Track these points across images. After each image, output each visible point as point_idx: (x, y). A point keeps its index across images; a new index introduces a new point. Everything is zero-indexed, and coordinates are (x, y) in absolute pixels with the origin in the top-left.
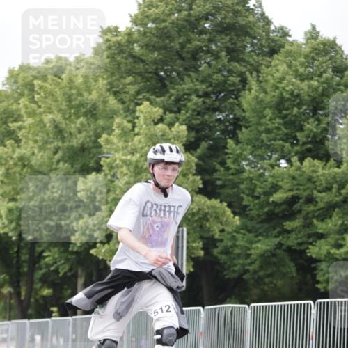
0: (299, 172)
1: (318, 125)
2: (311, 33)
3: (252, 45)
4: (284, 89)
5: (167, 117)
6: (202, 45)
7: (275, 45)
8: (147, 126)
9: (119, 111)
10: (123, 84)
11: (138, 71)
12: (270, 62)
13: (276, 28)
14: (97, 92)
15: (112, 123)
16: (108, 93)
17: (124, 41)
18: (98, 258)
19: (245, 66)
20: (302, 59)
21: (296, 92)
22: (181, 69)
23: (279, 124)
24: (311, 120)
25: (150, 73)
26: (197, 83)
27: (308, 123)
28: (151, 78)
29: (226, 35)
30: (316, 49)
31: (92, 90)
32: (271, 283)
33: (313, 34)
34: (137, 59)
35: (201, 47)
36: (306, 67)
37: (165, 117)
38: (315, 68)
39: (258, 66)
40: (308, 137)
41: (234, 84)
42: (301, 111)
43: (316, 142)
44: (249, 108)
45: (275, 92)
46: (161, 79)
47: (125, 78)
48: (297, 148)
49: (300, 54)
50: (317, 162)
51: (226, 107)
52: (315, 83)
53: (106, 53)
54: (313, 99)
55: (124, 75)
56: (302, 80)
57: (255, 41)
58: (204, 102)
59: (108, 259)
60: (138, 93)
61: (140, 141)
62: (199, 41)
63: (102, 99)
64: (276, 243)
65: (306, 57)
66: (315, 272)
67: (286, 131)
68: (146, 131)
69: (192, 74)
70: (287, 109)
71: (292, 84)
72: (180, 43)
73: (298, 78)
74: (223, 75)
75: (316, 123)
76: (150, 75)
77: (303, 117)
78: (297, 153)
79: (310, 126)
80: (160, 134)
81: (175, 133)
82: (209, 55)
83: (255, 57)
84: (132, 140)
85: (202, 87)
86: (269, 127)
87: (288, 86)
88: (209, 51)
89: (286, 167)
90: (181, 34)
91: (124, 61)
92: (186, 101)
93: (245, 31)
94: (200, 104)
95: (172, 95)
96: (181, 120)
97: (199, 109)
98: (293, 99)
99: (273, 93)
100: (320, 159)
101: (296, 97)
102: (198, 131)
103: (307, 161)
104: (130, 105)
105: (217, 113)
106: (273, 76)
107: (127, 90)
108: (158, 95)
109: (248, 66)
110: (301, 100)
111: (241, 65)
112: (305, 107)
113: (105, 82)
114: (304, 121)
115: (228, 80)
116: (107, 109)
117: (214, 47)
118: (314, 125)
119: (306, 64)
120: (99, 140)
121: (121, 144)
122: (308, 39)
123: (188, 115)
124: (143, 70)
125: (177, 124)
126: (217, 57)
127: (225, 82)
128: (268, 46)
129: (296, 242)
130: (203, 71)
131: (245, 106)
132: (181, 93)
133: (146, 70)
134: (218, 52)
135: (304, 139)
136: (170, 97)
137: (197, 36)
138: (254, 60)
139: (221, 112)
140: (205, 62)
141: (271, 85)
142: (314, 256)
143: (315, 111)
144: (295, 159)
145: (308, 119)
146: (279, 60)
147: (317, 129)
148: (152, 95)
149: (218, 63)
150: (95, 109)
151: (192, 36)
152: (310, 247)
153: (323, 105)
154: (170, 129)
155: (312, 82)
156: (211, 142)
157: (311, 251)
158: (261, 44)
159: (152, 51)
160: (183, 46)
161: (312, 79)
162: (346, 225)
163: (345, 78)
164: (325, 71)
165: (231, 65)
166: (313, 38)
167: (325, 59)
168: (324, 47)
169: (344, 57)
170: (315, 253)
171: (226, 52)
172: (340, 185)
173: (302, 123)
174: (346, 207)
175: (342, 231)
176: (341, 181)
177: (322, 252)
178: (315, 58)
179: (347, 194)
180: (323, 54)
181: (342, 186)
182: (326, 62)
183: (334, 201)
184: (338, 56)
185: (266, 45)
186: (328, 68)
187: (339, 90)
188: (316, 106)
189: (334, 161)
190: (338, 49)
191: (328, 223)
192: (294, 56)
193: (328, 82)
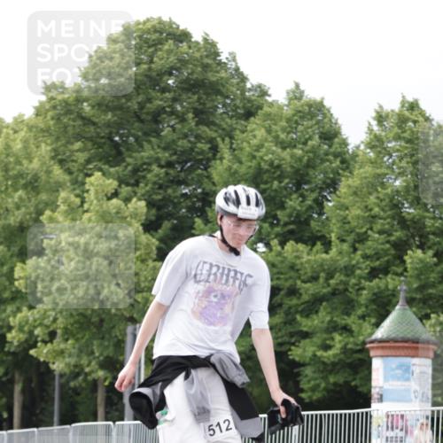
0: (279, 258)
1: (302, 202)
2: (294, 92)
3: (224, 105)
4: (262, 158)
5: (123, 190)
6: (165, 105)
7: (251, 107)
8: (99, 201)
9: (65, 184)
10: (70, 151)
11: (89, 135)
12: (246, 127)
13: (253, 86)
14: (39, 160)
15: (57, 197)
16: (52, 162)
17: (71, 99)
18: (39, 361)
19: (216, 131)
20: (284, 123)
21: (276, 162)
22: (140, 134)
24: (294, 196)
25: (103, 138)
26: (158, 150)
27: (291, 200)
28: (104, 143)
29: (194, 94)
30: (300, 112)
31: (33, 158)
33: (296, 94)
34: (87, 121)
35: (164, 108)
36: (288, 133)
37: (119, 190)
38: (298, 134)
39: (231, 131)
40: (290, 216)
41: (202, 152)
42: (283, 184)
43: (300, 222)
45: (251, 161)
46: (116, 146)
47: (72, 144)
48: (278, 229)
49: (281, 117)
50: (301, 247)
51: (193, 179)
52: (298, 152)
53: (50, 114)
54: (297, 171)
55: (72, 140)
56: (284, 148)
57: (228, 101)
58: (167, 174)
59: (51, 361)
60: (88, 161)
61: (90, 220)
62: (161, 100)
63: (45, 169)
65: (288, 120)
66: (298, 379)
68: (97, 208)
69: (153, 139)
70: (266, 183)
71: (272, 153)
72: (139, 103)
73: (279, 146)
74: (189, 141)
75: (300, 199)
76: (103, 141)
77: (285, 193)
78: (277, 235)
79: (293, 203)
80: (114, 211)
81: (132, 210)
82: (174, 117)
83: (228, 120)
84: (81, 219)
85: (165, 156)
87: (266, 155)
88: (173, 113)
89: (264, 252)
90: (141, 91)
91: (71, 123)
92: (145, 172)
93: (215, 89)
94: (162, 176)
95: (128, 164)
96: (139, 194)
97: (161, 182)
98: (273, 170)
99: (249, 164)
100: (305, 242)
101: (276, 168)
102: (159, 208)
103: (290, 245)
104: (78, 176)
105: (183, 187)
106: (249, 143)
107: (75, 158)
108: (112, 164)
109: (220, 131)
110: (282, 172)
111: (211, 130)
113: (49, 148)
114: (286, 197)
115: (196, 147)
116: (51, 180)
117: (179, 108)
118: (298, 202)
119: (289, 129)
120: (41, 218)
121: (67, 223)
122: (290, 99)
123: (148, 188)
124: (94, 135)
125: (134, 200)
126: (183, 120)
127: (192, 149)
128: (244, 107)
130: (166, 136)
131: (216, 178)
132: (139, 162)
133: (98, 134)
134: (184, 114)
135: (286, 219)
136: (126, 167)
137: (159, 94)
138: (227, 123)
139: (187, 185)
140: (169, 126)
141: (246, 154)
142: (297, 359)
143: (298, 185)
144: (275, 242)
145: (291, 194)
146: (257, 124)
147: (300, 206)
148: (105, 164)
149: (183, 127)
150: (36, 181)
151: (153, 94)
152: (293, 348)
153: (307, 178)
154: (126, 205)
155: (295, 151)
156: (175, 222)
157: (294, 353)
158: (235, 105)
159: (105, 112)
160: (142, 106)
161: (295, 147)
162: (335, 322)
163: (334, 147)
164: (310, 138)
165: (200, 129)
166: (296, 98)
167: (310, 123)
168: (310, 109)
169: (333, 121)
170: (298, 356)
171: (194, 113)
172: (328, 274)
173: (283, 199)
174: (335, 300)
175: (331, 329)
176: (329, 269)
177: (306, 354)
178: (299, 122)
179: (337, 284)
180: (309, 117)
181: (330, 276)
182: (311, 127)
183: (321, 294)
184: (326, 120)
185: (241, 105)
186: (314, 134)
187: (328, 160)
188: (300, 179)
189: (322, 244)
190: (326, 112)
191: (314, 320)
192: (273, 120)
193: (314, 150)
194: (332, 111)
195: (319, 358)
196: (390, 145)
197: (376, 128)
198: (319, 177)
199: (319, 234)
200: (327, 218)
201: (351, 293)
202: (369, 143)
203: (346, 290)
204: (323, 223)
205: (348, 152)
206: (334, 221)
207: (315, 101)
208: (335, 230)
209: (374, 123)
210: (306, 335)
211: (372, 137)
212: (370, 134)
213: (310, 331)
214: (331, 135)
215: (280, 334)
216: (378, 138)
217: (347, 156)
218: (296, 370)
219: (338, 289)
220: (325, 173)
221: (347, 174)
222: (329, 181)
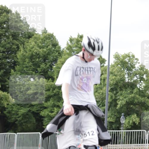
1: (46, 65)
4: (33, 51)
7: (30, 35)
12: (28, 41)
19: (19, 42)
20: (40, 40)
21: (38, 53)
23: (31, 64)
24: (43, 64)
27: (42, 65)
30: (46, 37)
32: (26, 125)
33: (45, 32)
35: (2, 34)
36: (42, 43)
38: (45, 44)
39: (24, 42)
40: (42, 70)
41: (14, 49)
42: (40, 60)
43: (45, 72)
44: (20, 58)
45: (30, 52)
48: (38, 74)
49: (40, 38)
50: (45, 80)
51: (11, 57)
52: (45, 50)
54: (44, 56)
56: (40, 48)
57: (23, 33)
58: (3, 55)
62: (1, 31)
64: (28, 110)
65: (42, 40)
66: (43, 121)
67: (33, 67)
70: (34, 59)
71: (36, 50)
74: (10, 45)
75: (45, 65)
77: (40, 62)
79: (43, 66)
83: (23, 39)
85: (2, 49)
86: (27, 65)
87: (35, 50)
88: (5, 36)
94: (1, 55)
98: (37, 55)
99: (29, 53)
100: (46, 78)
101: (38, 54)
106: (29, 46)
109: (20, 42)
110: (39, 56)
111: (17, 41)
112: (41, 59)
114: (40, 64)
115: (12, 47)
117: (7, 34)
119: (42, 42)
122: (43, 33)
126: (8, 38)
127: (11, 47)
128: (28, 35)
129: (36, 110)
130: (2, 43)
131: (18, 57)
134: (9, 36)
135: (40, 71)
138: (22, 39)
139: (9, 59)
140: (4, 40)
141: (28, 50)
142: (42, 115)
143: (45, 60)
145: (42, 63)
146: (32, 40)
147: (45, 67)
149: (8, 40)
152: (41, 112)
153: (48, 58)
156: (5, 70)
157: (42, 113)
158: (25, 34)
161: (44, 48)
162: (55, 104)
163: (56, 49)
164: (49, 46)
165: (13, 41)
166: (45, 33)
167: (49, 41)
168: (49, 36)
169: (56, 40)
170: (43, 114)
171: (12, 36)
172: (53, 89)
173: (40, 65)
174: (55, 97)
175: (53, 106)
176: (53, 87)
177: (45, 114)
178: (45, 40)
179: (56, 92)
180: (49, 39)
181: (54, 89)
182: (49, 42)
183: (51, 95)
184: (54, 40)
185: (27, 34)
186: (50, 44)
187: (54, 53)
188: (45, 58)
189: (51, 79)
190: (54, 37)
191: (48, 103)
192: (37, 39)
193: (50, 49)
194: (56, 37)
195: (50, 115)
196: (74, 49)
197: (69, 43)
198: (51, 58)
199: (51, 76)
200: (53, 71)
201: (60, 95)
202: (67, 48)
203: (59, 94)
204: (52, 72)
205: (60, 50)
206: (55, 72)
207: (51, 34)
208: (56, 75)
209: (69, 42)
210: (45, 108)
211: (68, 46)
212: (68, 45)
213: (47, 107)
214: (55, 45)
215: (37, 107)
216: (70, 46)
217: (60, 52)
218: (42, 119)
219: (56, 94)
220: (53, 57)
221: (60, 57)
222: (54, 59)
